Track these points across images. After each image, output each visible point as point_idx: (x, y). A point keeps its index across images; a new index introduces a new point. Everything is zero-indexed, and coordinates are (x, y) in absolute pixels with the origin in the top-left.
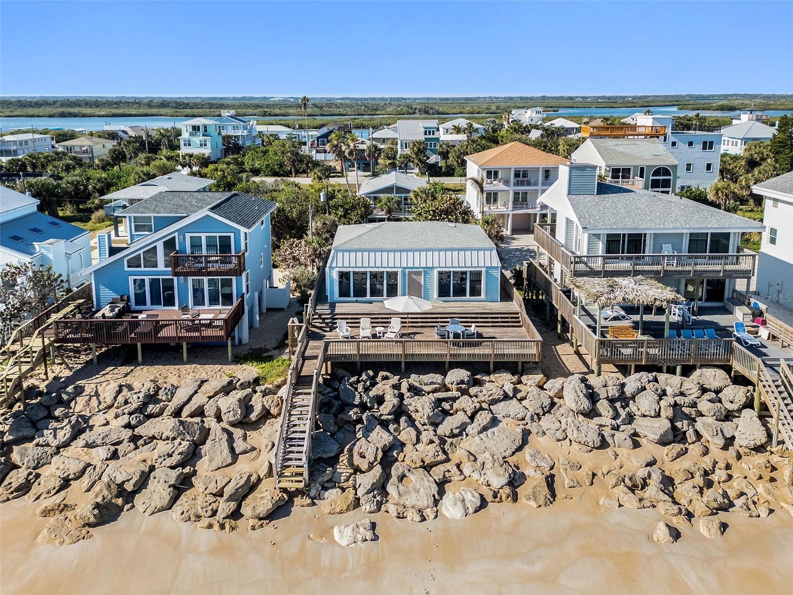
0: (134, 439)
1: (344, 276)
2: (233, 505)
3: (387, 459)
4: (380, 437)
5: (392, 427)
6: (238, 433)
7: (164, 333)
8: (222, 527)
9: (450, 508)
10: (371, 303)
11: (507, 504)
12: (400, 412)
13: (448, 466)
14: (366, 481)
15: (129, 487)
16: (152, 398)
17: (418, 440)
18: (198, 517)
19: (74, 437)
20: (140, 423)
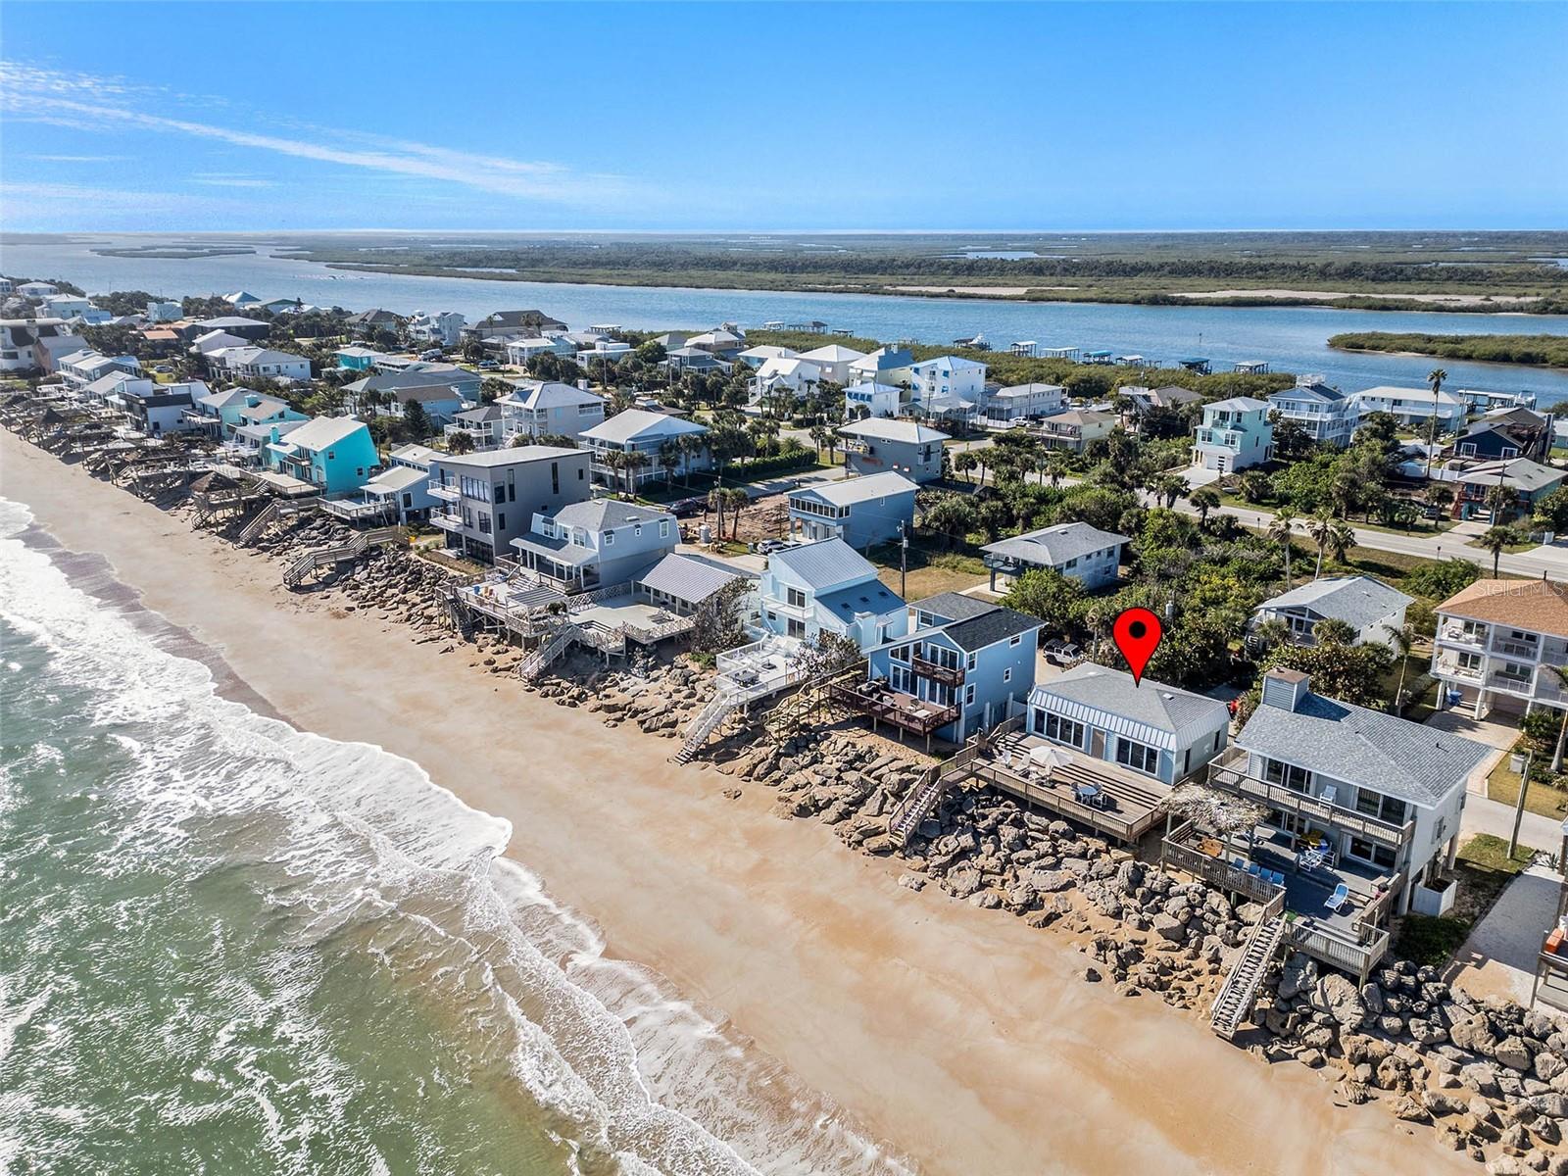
0: (839, 778)
1: (1040, 714)
2: (861, 837)
3: (963, 854)
4: (967, 840)
5: (982, 839)
6: (891, 799)
7: (891, 716)
8: (849, 845)
9: (975, 900)
10: (1059, 745)
11: (1013, 914)
12: (993, 831)
13: (997, 877)
14: (938, 860)
15: (820, 804)
16: (860, 758)
17: (993, 855)
18: (843, 836)
19: (811, 764)
20: (846, 770)
